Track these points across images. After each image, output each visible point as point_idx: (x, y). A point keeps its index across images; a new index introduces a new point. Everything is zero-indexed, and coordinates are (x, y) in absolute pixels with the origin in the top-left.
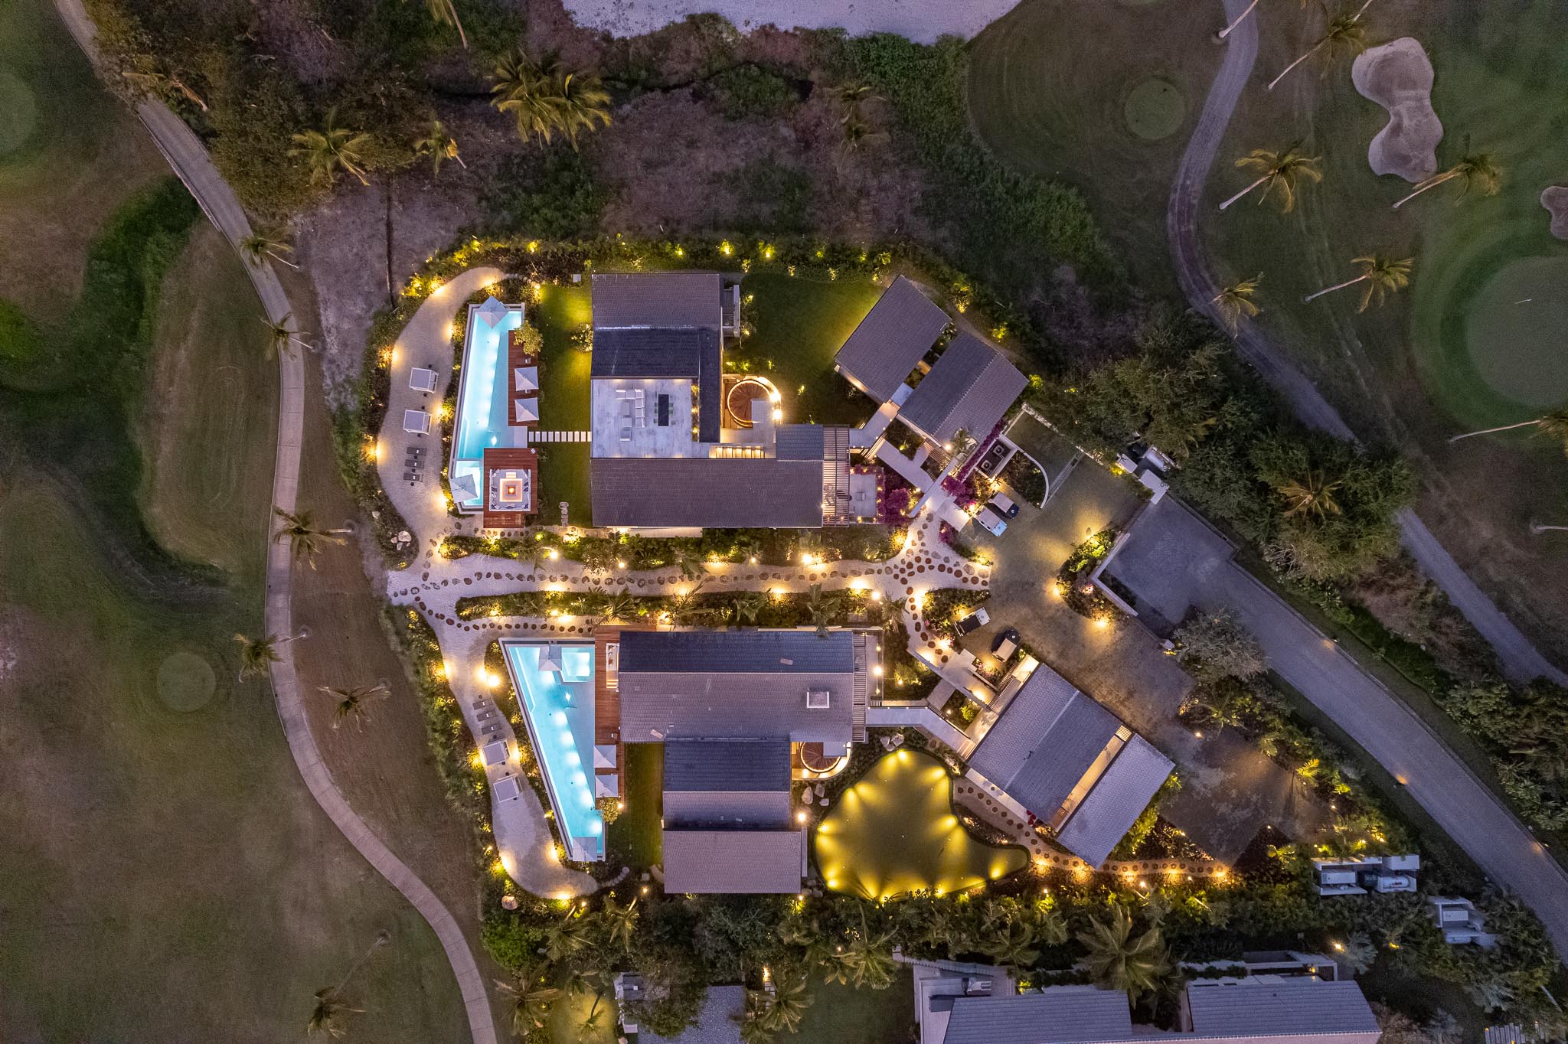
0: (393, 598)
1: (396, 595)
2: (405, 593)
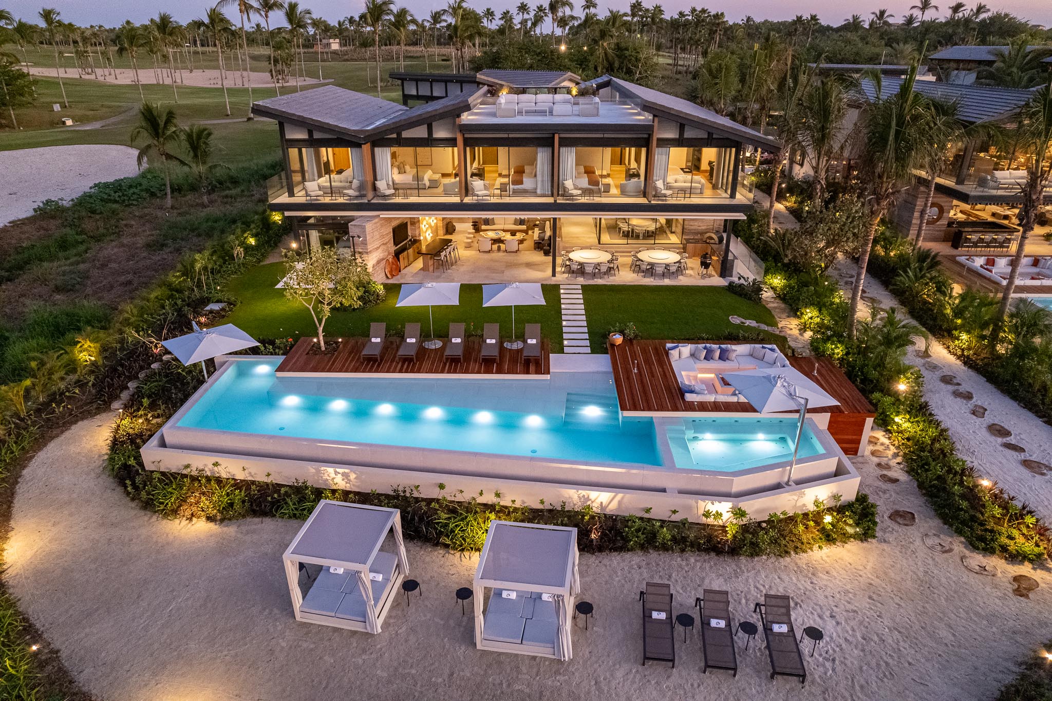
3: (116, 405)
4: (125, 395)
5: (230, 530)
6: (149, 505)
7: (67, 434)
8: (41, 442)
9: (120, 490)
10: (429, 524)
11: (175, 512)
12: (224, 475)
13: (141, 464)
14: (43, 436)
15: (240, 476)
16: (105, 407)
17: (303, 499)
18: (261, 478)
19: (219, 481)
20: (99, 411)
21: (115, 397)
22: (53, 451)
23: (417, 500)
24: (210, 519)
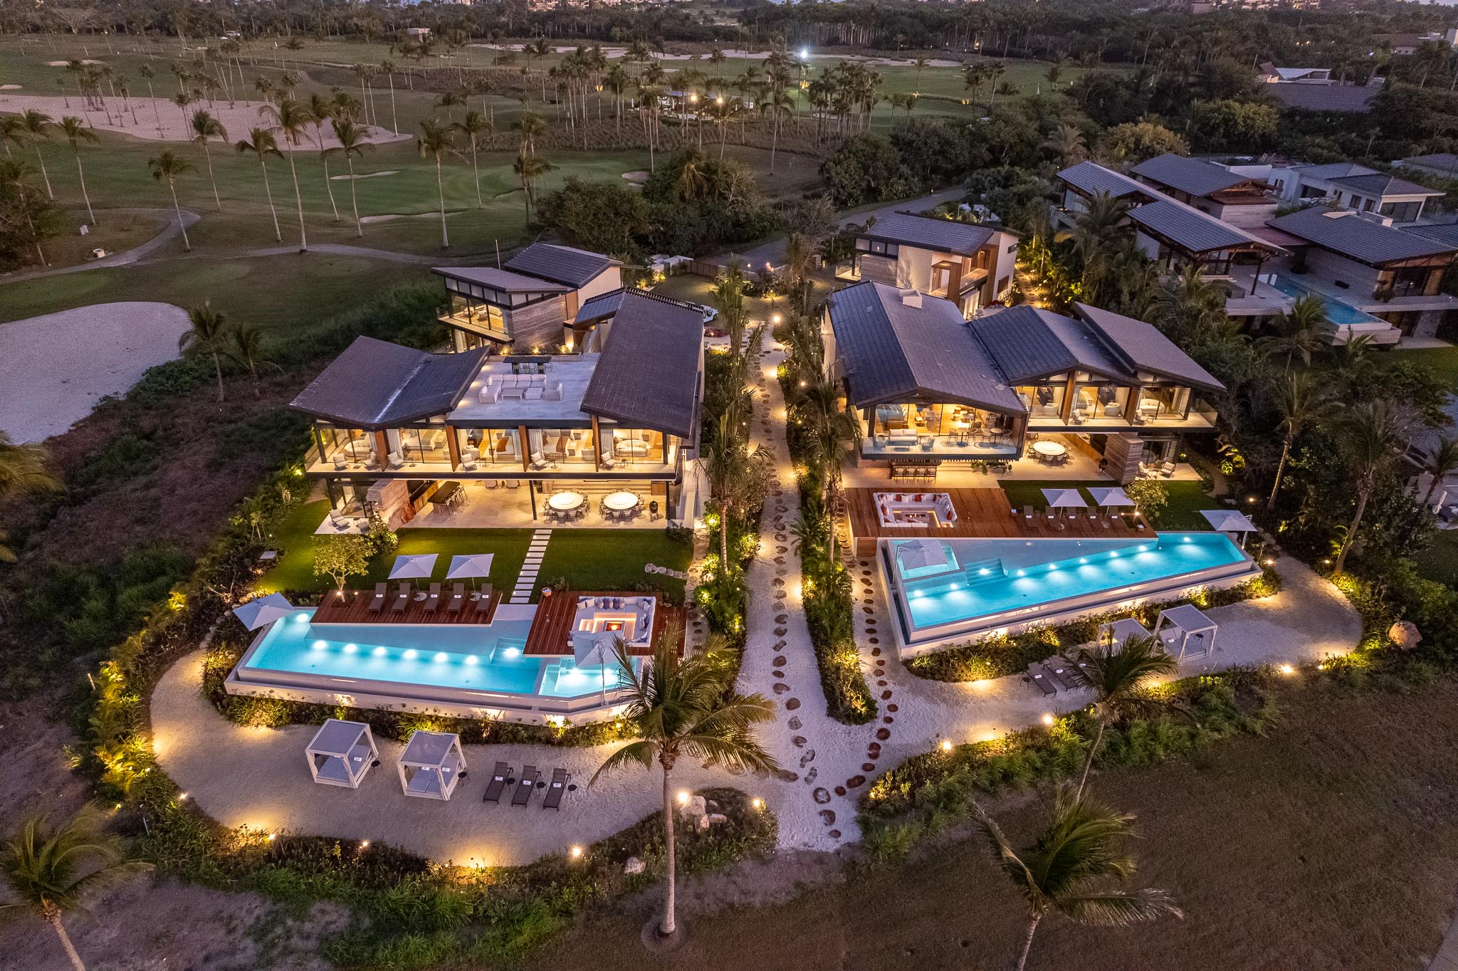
0: (842, 840)
1: (836, 834)
2: (830, 816)
3: (203, 645)
4: (208, 638)
5: (281, 733)
6: (232, 718)
7: (173, 668)
8: (158, 674)
9: (213, 708)
10: (394, 728)
11: (247, 722)
12: (277, 698)
13: (224, 690)
14: (158, 669)
15: (286, 698)
16: (196, 647)
17: (323, 713)
18: (299, 699)
19: (273, 701)
20: (192, 649)
21: (201, 639)
22: (166, 681)
23: (390, 713)
24: (269, 726)
